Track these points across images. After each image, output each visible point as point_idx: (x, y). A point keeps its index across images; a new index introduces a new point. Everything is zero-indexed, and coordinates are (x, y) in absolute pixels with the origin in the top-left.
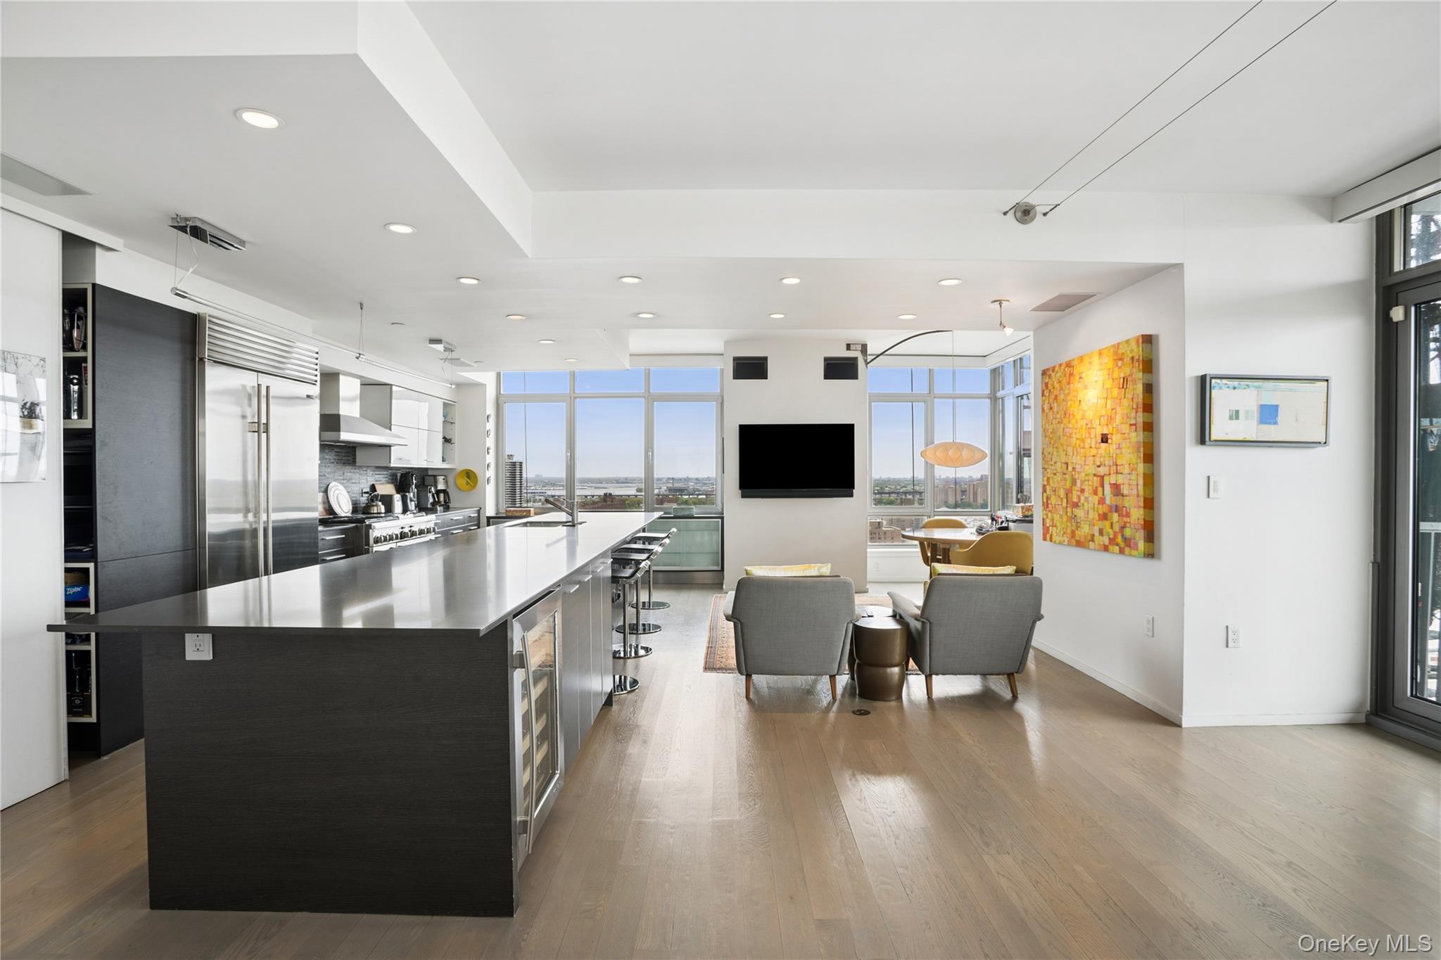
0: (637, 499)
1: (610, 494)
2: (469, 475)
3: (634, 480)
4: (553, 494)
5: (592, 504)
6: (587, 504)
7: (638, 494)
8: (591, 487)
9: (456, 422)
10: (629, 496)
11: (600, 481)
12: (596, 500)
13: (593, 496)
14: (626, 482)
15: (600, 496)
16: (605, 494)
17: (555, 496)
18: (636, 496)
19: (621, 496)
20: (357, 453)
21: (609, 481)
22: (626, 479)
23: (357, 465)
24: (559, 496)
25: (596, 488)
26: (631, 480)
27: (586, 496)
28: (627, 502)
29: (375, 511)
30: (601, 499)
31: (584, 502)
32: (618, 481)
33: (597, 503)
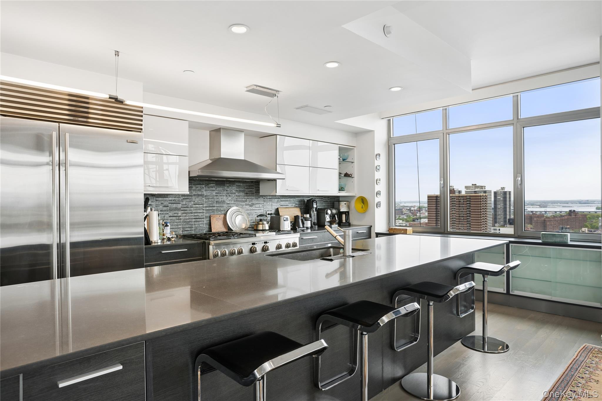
0: (596, 214)
1: (574, 211)
2: (363, 200)
3: (595, 202)
4: (532, 210)
5: (560, 217)
6: (556, 217)
7: (598, 211)
8: (560, 206)
9: (355, 161)
10: (590, 212)
11: (567, 202)
12: (563, 215)
13: (561, 212)
14: (587, 203)
15: (566, 212)
16: (570, 211)
17: (533, 211)
18: (596, 212)
19: (583, 212)
20: (261, 186)
21: (573, 202)
22: (588, 201)
23: (260, 194)
24: (536, 212)
25: (563, 207)
26: (592, 202)
27: (556, 212)
28: (588, 216)
29: (261, 228)
30: (567, 214)
31: (554, 216)
32: (581, 202)
33: (564, 216)
